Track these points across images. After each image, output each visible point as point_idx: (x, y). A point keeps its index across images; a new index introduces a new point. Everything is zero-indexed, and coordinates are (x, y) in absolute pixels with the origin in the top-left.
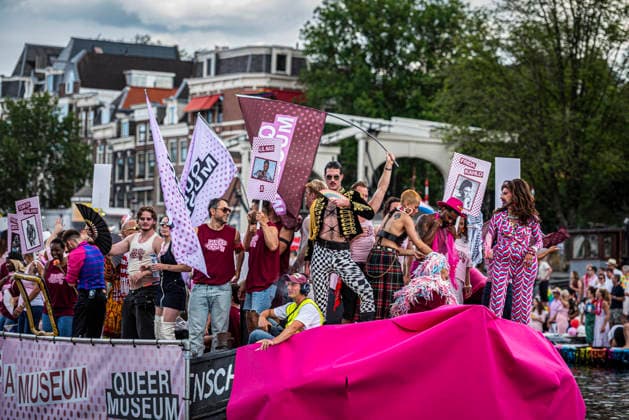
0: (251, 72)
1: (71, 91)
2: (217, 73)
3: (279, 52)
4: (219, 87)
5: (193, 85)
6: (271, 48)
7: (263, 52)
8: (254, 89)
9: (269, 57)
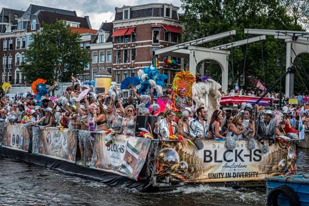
0: (153, 16)
1: (35, 29)
2: (131, 17)
3: (167, 7)
4: (133, 24)
5: (115, 24)
6: (163, 5)
7: (159, 6)
8: (156, 24)
9: (163, 9)
